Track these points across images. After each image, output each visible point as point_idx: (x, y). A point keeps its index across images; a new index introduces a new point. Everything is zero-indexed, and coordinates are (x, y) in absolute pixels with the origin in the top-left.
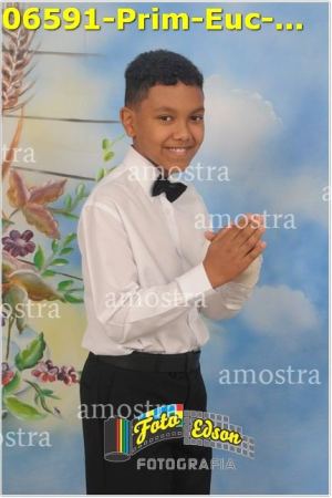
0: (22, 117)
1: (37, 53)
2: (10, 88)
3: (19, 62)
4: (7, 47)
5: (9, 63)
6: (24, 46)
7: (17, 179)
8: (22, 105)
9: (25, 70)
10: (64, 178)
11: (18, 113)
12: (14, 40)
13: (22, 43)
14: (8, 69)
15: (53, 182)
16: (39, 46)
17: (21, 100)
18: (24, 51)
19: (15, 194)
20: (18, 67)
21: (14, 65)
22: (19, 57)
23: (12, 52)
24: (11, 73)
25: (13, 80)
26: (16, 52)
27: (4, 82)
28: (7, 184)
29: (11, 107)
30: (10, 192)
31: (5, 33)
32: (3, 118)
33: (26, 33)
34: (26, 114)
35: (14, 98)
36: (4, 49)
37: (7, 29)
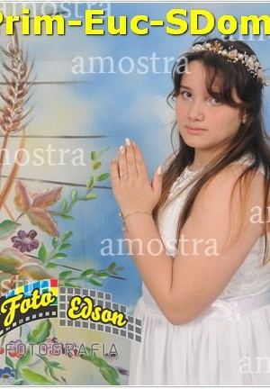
0: (24, 137)
1: (34, 83)
2: (13, 114)
3: (20, 92)
4: (10, 81)
5: (12, 94)
6: (24, 79)
7: (22, 188)
8: (24, 127)
9: (25, 98)
10: (59, 186)
11: (20, 133)
12: (16, 74)
13: (22, 76)
14: (10, 98)
15: (51, 189)
16: (35, 78)
17: (22, 122)
18: (23, 83)
19: (21, 201)
20: (19, 96)
21: (16, 95)
22: (20, 88)
23: (14, 84)
24: (14, 102)
25: (16, 106)
26: (17, 85)
27: (9, 109)
28: (13, 192)
29: (14, 129)
30: (17, 199)
31: (8, 69)
32: (9, 138)
33: (24, 68)
34: (27, 134)
35: (17, 121)
36: (8, 83)
37: (9, 65)
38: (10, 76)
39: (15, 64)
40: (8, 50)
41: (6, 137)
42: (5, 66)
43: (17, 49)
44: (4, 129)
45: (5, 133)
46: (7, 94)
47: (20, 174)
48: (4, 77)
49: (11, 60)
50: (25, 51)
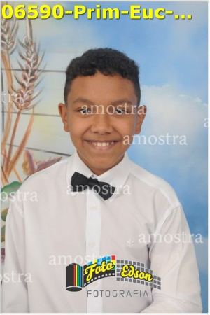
0: (33, 114)
1: (44, 71)
2: (25, 95)
3: (32, 77)
4: (25, 68)
5: (25, 79)
6: (36, 67)
7: (29, 156)
8: (33, 107)
9: (36, 83)
10: (59, 156)
11: (31, 111)
12: (29, 63)
13: (34, 65)
14: (24, 82)
15: (53, 158)
16: (45, 67)
17: (33, 103)
18: (35, 70)
19: (28, 166)
20: (31, 81)
21: (29, 80)
22: (32, 74)
23: (27, 71)
24: (26, 85)
25: (28, 89)
26: (30, 71)
27: (22, 91)
28: (22, 159)
29: (26, 107)
30: (24, 165)
31: (23, 58)
32: (21, 115)
33: (36, 58)
34: (36, 112)
35: (28, 101)
36: (23, 70)
37: (24, 54)
38: (24, 64)
39: (29, 55)
40: (24, 42)
41: (19, 113)
42: (21, 56)
43: (32, 42)
44: (18, 107)
45: (18, 110)
46: (21, 79)
47: (28, 145)
48: (20, 64)
49: (26, 51)
50: (37, 44)
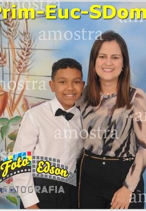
0: (28, 75)
1: (34, 49)
2: (23, 64)
3: (27, 53)
4: (23, 48)
5: (23, 54)
7: (26, 100)
8: (28, 70)
9: (30, 56)
10: (44, 100)
11: (26, 73)
12: (26, 44)
13: (29, 46)
14: (23, 56)
15: (40, 102)
16: (35, 47)
17: (27, 68)
18: (29, 49)
19: (25, 106)
20: (27, 55)
21: (25, 54)
22: (27, 51)
23: (24, 49)
24: (24, 58)
25: (25, 60)
26: (26, 49)
27: (21, 61)
28: (21, 102)
29: (24, 71)
30: (23, 106)
31: (22, 42)
32: (21, 76)
33: (30, 42)
35: (25, 68)
36: (22, 48)
37: (23, 40)
38: (23, 45)
39: (26, 40)
40: (22, 32)
41: (19, 75)
42: (21, 40)
43: (27, 32)
44: (19, 71)
45: (19, 73)
46: (21, 54)
47: (25, 94)
48: (20, 46)
49: (24, 37)
50: (31, 33)
